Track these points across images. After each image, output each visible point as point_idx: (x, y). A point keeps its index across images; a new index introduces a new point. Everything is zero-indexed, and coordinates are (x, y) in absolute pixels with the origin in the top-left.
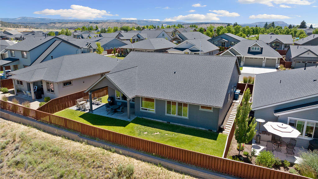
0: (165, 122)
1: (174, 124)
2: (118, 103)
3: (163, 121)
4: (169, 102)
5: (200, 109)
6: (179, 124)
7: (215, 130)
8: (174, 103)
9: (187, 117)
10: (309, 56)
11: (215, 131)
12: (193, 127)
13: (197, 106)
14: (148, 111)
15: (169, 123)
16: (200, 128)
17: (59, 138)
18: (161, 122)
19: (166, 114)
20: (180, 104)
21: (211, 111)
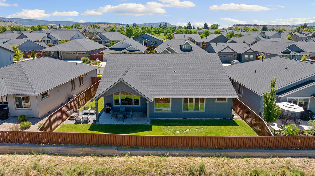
0: (182, 119)
1: (191, 119)
2: (121, 108)
3: (179, 119)
4: (186, 100)
5: (217, 101)
6: (196, 119)
7: (228, 117)
8: (191, 100)
9: (204, 111)
10: (228, 52)
11: (229, 119)
12: (209, 119)
13: (213, 99)
14: (163, 111)
15: (186, 119)
16: (216, 119)
17: (90, 158)
18: (176, 120)
19: (183, 111)
20: (197, 100)
21: (226, 101)
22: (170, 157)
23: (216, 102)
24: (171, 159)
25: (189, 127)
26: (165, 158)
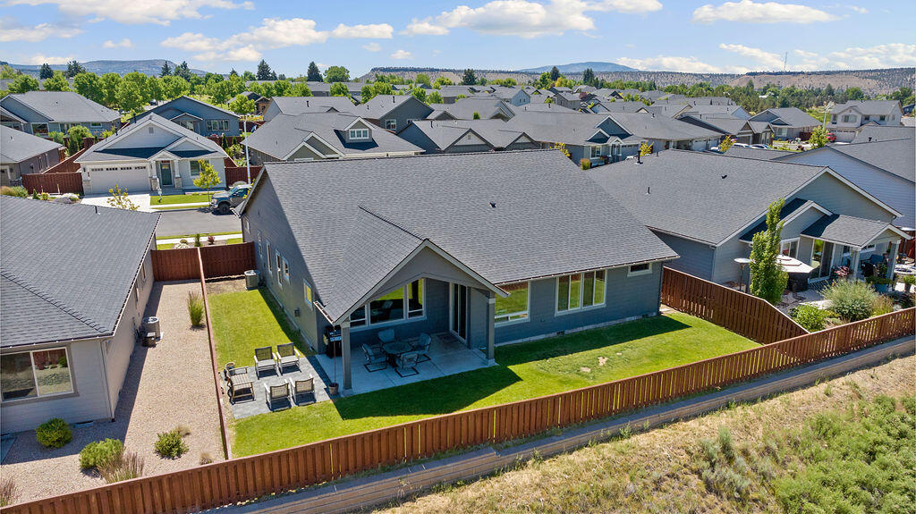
0: (553, 335)
1: (575, 330)
3: (547, 336)
5: (630, 274)
6: (585, 328)
9: (603, 304)
11: (654, 315)
12: (614, 322)
14: (510, 320)
15: (563, 333)
16: (628, 319)
18: (542, 341)
19: (558, 313)
20: (589, 277)
21: (649, 271)
22: (634, 438)
23: (628, 276)
24: (642, 440)
25: (593, 351)
26: (626, 441)
